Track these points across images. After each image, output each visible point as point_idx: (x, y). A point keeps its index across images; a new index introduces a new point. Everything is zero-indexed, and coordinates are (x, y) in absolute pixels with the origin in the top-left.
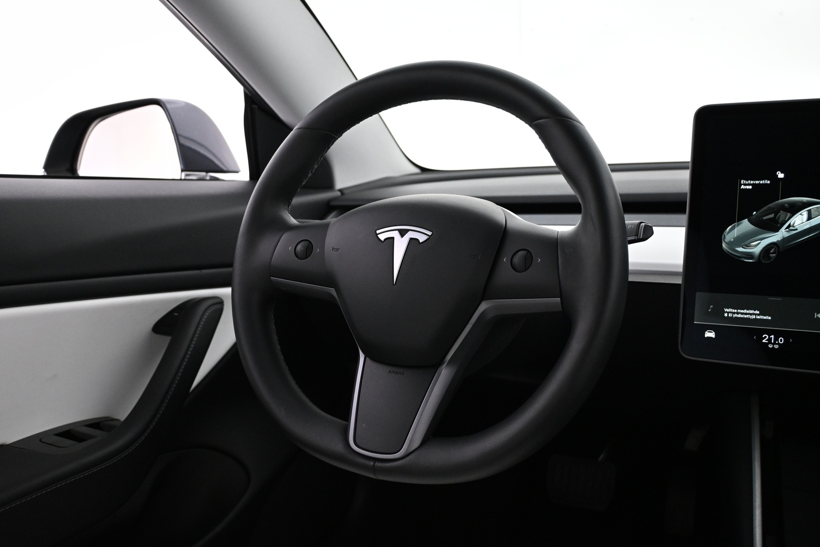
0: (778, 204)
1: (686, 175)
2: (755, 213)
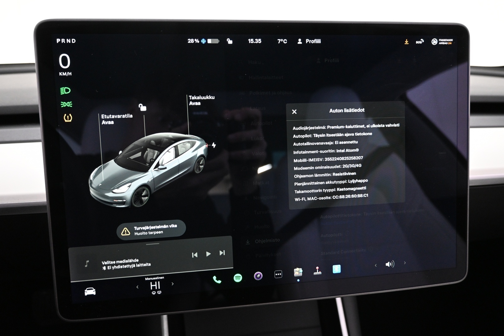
0: (144, 141)
2: (121, 152)
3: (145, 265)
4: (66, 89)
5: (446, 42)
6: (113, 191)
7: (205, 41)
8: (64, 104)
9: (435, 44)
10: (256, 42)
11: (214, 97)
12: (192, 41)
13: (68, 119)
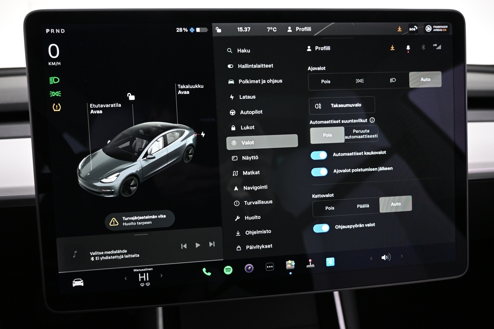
0: (132, 130)
1: (23, 82)
2: (109, 141)
3: (133, 256)
4: (55, 79)
5: (441, 29)
6: (101, 181)
7: (194, 30)
8: (53, 94)
9: (429, 30)
10: (245, 31)
11: (203, 86)
12: (180, 30)
13: (57, 108)
